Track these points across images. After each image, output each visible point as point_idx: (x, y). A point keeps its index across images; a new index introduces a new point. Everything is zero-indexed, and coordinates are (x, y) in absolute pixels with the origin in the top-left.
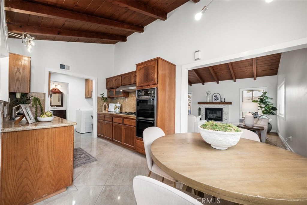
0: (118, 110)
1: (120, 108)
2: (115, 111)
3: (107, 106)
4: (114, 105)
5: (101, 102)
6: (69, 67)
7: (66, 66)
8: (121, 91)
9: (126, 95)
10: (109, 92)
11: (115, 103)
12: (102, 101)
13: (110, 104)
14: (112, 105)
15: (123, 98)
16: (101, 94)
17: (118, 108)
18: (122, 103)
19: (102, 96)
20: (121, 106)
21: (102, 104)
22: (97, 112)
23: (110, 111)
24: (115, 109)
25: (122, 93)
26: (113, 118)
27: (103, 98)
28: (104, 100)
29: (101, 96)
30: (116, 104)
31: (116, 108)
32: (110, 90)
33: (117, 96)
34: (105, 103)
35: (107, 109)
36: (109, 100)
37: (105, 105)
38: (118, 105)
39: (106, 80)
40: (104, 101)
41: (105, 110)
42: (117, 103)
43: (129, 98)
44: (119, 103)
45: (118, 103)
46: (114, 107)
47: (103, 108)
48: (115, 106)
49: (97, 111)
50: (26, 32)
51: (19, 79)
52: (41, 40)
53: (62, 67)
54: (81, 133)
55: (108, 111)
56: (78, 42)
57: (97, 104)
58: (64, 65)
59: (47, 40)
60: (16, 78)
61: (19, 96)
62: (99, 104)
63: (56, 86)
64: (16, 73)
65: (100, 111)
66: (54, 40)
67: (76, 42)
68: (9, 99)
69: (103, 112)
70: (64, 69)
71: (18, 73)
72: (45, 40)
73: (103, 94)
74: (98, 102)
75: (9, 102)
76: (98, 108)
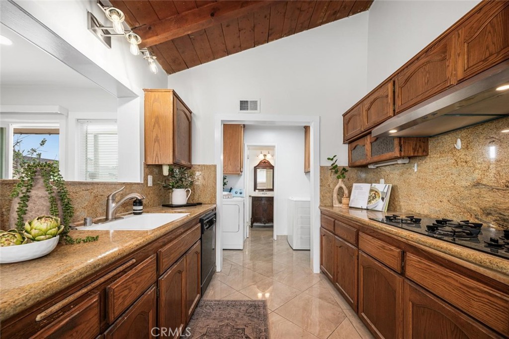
0: (381, 205)
1: (387, 199)
2: (371, 206)
3: (346, 192)
4: (366, 187)
5: (330, 179)
6: (255, 103)
7: (251, 102)
8: (393, 132)
9: (415, 150)
10: (351, 151)
11: (371, 183)
12: (332, 177)
13: (355, 185)
14: (361, 189)
15: (400, 162)
16: (329, 159)
17: (383, 199)
18: (396, 183)
19: (332, 162)
20: (394, 190)
21: (331, 186)
22: (320, 206)
23: (352, 206)
24: (369, 201)
25: (396, 142)
26: (360, 233)
27: (335, 168)
28: (339, 173)
29: (329, 164)
30: (373, 184)
31: (374, 198)
32: (354, 144)
33: (376, 159)
34: (341, 183)
35: (344, 200)
36: (352, 173)
37: (341, 188)
38: (382, 187)
39: (342, 117)
40: (338, 178)
41: (340, 202)
42: (377, 181)
43: (428, 159)
44: (386, 183)
45: (382, 181)
46: (367, 195)
47: (335, 195)
48: (371, 190)
49: (318, 204)
50: (157, 35)
51: (157, 136)
52: (208, 61)
53: (244, 105)
54: (294, 249)
55: (349, 206)
56: (272, 40)
57: (319, 187)
58: (247, 102)
59: (217, 58)
60: (154, 137)
61: (166, 171)
62: (324, 186)
63: (265, 155)
64: (154, 126)
65: (327, 205)
66: (228, 53)
67: (270, 41)
68: (150, 178)
69: (334, 208)
70: (247, 109)
71: (156, 125)
72: (214, 59)
73: (334, 157)
74: (321, 179)
75: (150, 183)
76: (323, 196)
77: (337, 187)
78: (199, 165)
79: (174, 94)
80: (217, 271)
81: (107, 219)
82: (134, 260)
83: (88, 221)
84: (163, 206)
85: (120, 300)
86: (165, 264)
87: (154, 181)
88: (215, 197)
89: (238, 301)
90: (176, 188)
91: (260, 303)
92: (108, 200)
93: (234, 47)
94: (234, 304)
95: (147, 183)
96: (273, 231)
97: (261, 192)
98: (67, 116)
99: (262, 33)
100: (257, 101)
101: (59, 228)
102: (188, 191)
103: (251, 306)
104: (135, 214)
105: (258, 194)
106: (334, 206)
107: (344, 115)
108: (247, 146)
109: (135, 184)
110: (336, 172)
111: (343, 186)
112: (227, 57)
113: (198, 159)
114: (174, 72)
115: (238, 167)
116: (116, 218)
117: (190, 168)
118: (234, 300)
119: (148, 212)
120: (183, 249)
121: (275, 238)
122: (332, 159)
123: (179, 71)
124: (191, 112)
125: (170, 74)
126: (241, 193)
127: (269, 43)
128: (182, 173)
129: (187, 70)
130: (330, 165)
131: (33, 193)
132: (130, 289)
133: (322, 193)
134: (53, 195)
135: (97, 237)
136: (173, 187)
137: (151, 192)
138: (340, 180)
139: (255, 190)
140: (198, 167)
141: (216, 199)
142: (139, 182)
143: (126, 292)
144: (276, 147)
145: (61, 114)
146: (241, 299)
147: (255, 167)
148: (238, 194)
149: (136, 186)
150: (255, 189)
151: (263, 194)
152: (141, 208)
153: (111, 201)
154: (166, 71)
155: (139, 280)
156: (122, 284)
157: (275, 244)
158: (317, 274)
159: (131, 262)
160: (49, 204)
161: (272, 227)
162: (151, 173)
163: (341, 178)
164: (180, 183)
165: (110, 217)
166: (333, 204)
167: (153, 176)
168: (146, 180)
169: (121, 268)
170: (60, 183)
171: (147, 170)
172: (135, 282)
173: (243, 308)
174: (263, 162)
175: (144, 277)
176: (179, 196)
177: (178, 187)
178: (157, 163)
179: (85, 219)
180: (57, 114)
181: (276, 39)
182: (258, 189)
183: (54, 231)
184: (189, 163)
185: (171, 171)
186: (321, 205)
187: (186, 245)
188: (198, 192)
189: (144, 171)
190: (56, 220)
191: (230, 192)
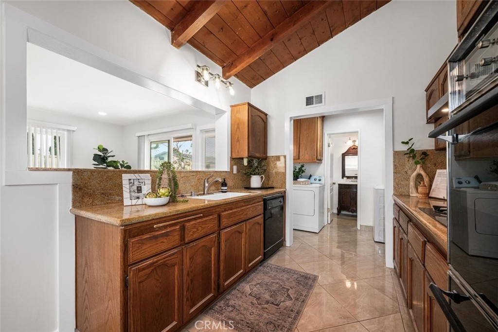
3: (426, 179)
5: (408, 165)
6: (320, 97)
7: (316, 96)
13: (438, 171)
16: (403, 143)
19: (407, 146)
23: (433, 196)
27: (411, 153)
28: (417, 158)
29: (405, 148)
32: (438, 123)
34: (419, 170)
35: (421, 189)
36: (440, 157)
37: (419, 176)
40: (417, 163)
47: (412, 184)
49: (392, 193)
50: (236, 67)
51: (238, 138)
52: (279, 70)
53: (309, 101)
54: (376, 240)
55: (430, 196)
56: (337, 34)
57: (393, 173)
58: (313, 97)
59: (286, 66)
60: (236, 138)
61: (245, 162)
62: (399, 173)
63: (354, 141)
64: (237, 131)
65: (404, 194)
66: (295, 59)
67: (334, 36)
68: (235, 168)
69: (411, 197)
70: (313, 104)
71: (238, 130)
72: (284, 67)
73: (410, 140)
74: (395, 165)
75: (235, 171)
76: (397, 185)
77: (415, 174)
78: (273, 157)
79: (249, 105)
80: (287, 245)
81: (204, 194)
82: (202, 215)
83: (193, 194)
84: (245, 188)
85: (191, 233)
86: (224, 223)
87: (238, 169)
88: (285, 183)
89: (294, 270)
90: (253, 175)
91: (311, 276)
92: (205, 182)
93: (299, 53)
94: (289, 271)
95: (233, 171)
96: (356, 220)
97: (350, 180)
98: (196, 129)
99: (323, 32)
100: (321, 95)
101: (170, 193)
102: (262, 178)
103: (303, 276)
104: (223, 192)
105: (345, 181)
106: (411, 195)
107: (427, 90)
108: (328, 135)
109: (223, 172)
110: (414, 157)
111: (423, 173)
112: (295, 62)
113: (272, 152)
114: (255, 85)
115: (314, 155)
116: (209, 194)
117: (266, 159)
118: (291, 268)
119: (231, 192)
120: (243, 217)
121: (359, 228)
122: (407, 143)
123: (258, 84)
124: (266, 115)
125: (253, 87)
126: (320, 180)
127: (334, 38)
128: (259, 163)
129: (264, 81)
130: (406, 150)
131: (163, 176)
132: (198, 229)
133: (397, 181)
134: (170, 177)
135: (188, 201)
136: (251, 174)
137: (236, 178)
138: (419, 166)
139: (343, 178)
140: (271, 158)
141: (286, 184)
142: (227, 170)
143: (195, 230)
144: (359, 132)
145: (193, 128)
146: (297, 269)
147: (343, 154)
148: (317, 181)
149: (224, 173)
150: (343, 176)
151: (352, 181)
152: (226, 188)
153: (206, 183)
154: (249, 86)
155: (203, 226)
156: (192, 225)
157: (358, 233)
158: (390, 268)
159: (199, 215)
160: (168, 182)
161: (356, 216)
162: (235, 164)
163: (420, 163)
164: (257, 171)
165: (206, 193)
166: (409, 194)
167: (237, 166)
168: (232, 169)
169: (193, 217)
170: (173, 172)
171: (233, 162)
172: (201, 227)
173: (296, 276)
174: (352, 148)
175: (207, 225)
176: (256, 181)
177: (255, 174)
178: (238, 157)
179: (192, 192)
180: (190, 128)
181: (341, 31)
182: (346, 177)
183: (167, 194)
184: (264, 155)
185: (249, 162)
186: (395, 193)
187: (246, 214)
188: (272, 179)
189: (231, 162)
190: (169, 189)
191: (309, 179)
